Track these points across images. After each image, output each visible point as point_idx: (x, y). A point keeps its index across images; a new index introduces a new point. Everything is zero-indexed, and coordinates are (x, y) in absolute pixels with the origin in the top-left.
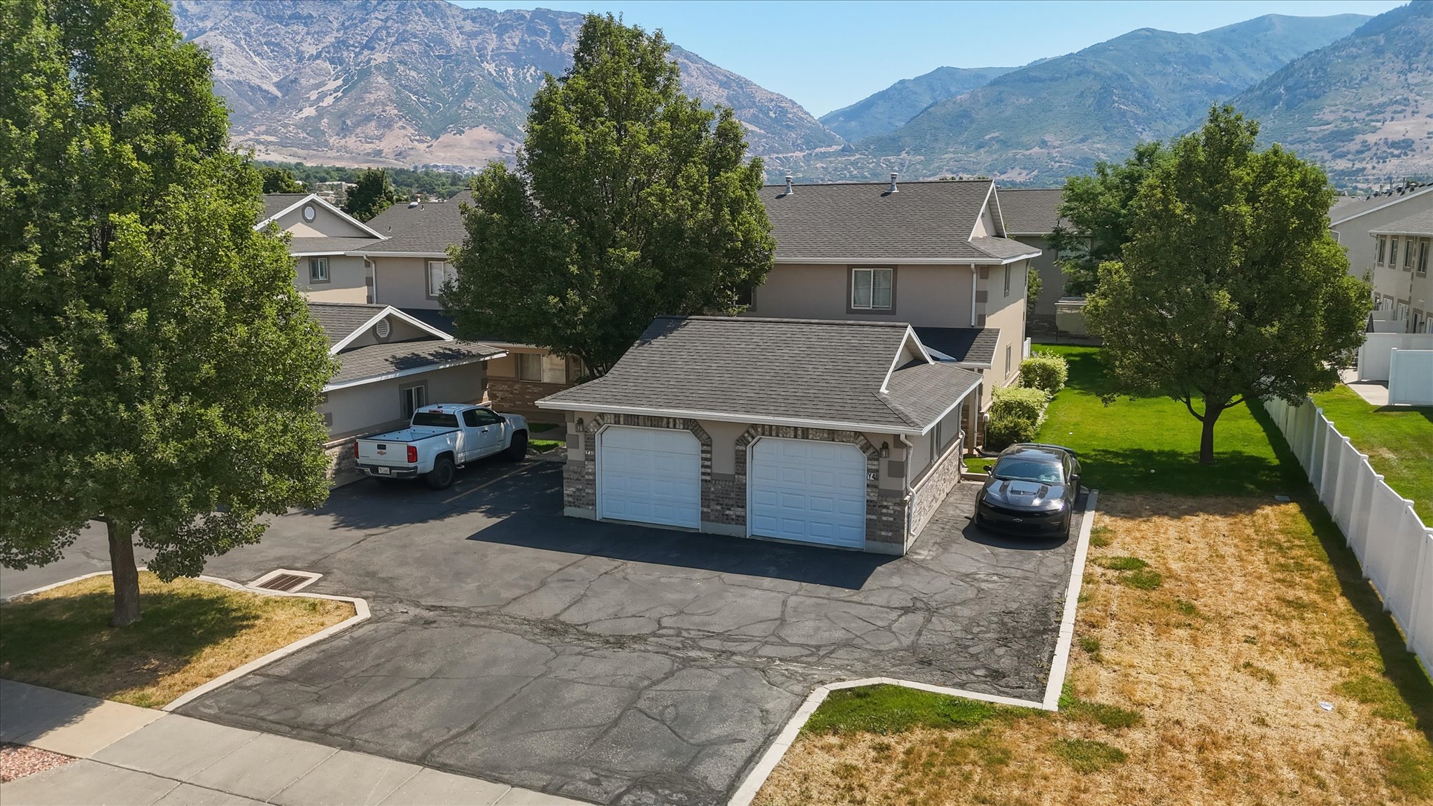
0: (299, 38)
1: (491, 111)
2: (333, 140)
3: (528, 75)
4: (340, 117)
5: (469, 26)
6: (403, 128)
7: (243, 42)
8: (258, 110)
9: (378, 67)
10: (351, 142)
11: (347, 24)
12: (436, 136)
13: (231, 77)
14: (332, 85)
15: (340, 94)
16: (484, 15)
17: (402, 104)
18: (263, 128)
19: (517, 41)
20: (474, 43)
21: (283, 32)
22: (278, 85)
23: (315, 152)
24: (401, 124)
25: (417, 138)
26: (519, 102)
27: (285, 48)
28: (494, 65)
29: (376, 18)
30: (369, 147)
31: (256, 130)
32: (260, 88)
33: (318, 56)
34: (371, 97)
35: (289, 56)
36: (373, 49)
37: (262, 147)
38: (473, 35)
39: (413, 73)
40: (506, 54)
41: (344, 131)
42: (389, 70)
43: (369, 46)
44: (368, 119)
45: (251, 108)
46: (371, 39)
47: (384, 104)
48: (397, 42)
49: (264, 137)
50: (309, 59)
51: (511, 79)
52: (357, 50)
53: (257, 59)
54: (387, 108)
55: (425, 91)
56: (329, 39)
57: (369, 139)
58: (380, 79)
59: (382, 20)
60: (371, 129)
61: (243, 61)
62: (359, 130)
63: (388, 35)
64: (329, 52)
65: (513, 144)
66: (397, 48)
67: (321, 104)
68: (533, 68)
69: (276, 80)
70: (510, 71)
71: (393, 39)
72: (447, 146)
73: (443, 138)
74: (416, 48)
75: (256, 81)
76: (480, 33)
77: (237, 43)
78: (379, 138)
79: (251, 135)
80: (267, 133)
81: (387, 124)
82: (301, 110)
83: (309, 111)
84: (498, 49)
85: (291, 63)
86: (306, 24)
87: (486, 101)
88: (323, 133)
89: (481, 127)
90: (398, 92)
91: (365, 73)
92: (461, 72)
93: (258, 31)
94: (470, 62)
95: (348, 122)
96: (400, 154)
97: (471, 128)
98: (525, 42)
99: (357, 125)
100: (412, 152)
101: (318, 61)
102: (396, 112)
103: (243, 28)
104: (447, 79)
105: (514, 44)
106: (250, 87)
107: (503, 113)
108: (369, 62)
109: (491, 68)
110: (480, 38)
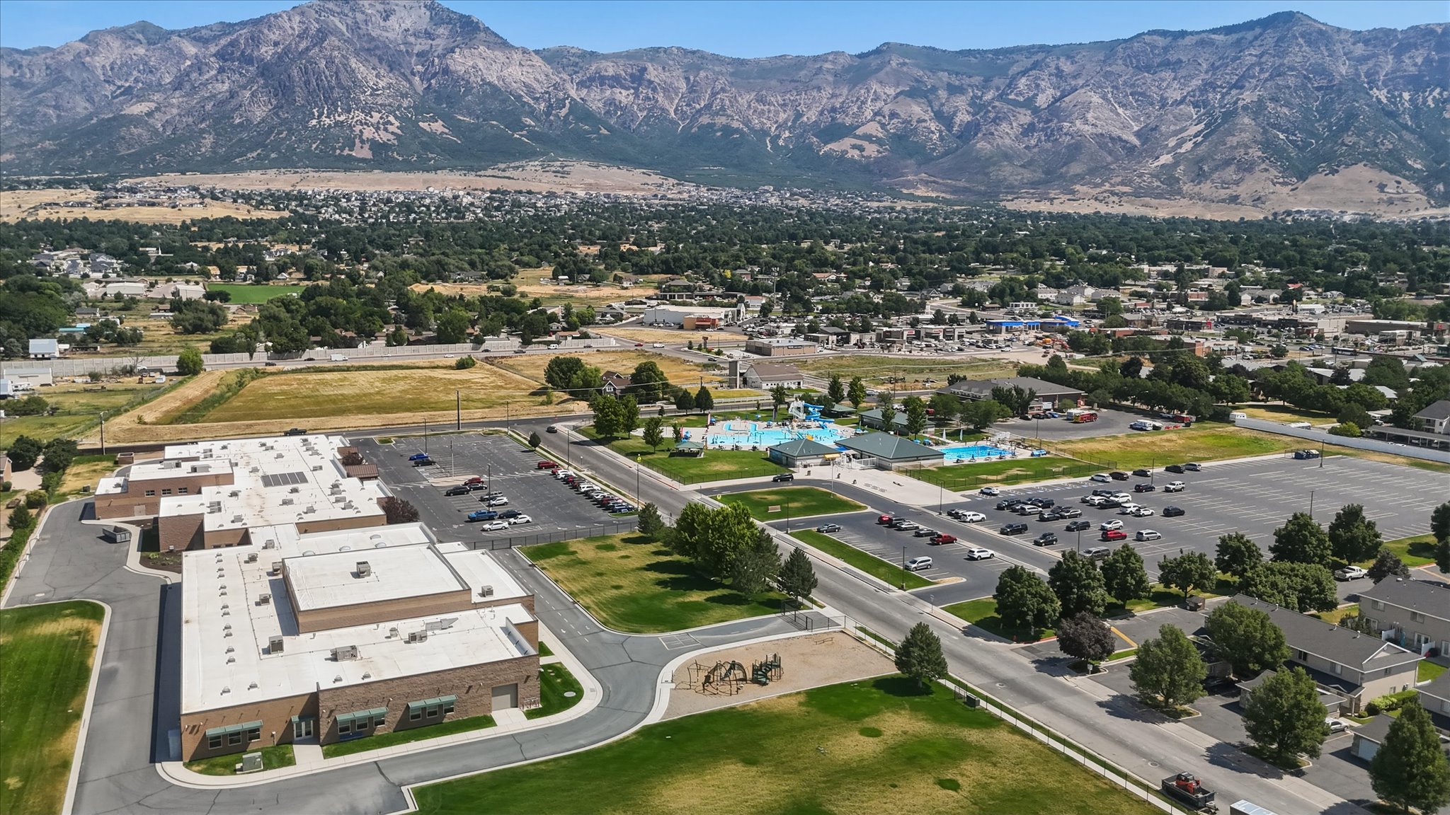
0: (1165, 84)
1: (1376, 145)
2: (1187, 188)
3: (1430, 99)
4: (1198, 162)
5: (1359, 49)
6: (1266, 170)
7: (1110, 95)
8: (1117, 160)
9: (1245, 108)
10: (1206, 188)
11: (1217, 64)
12: (1302, 177)
13: (1094, 131)
14: (1194, 130)
15: (1200, 139)
16: (1380, 35)
17: (1268, 145)
18: (1119, 179)
19: (1419, 60)
20: (1363, 69)
21: (1149, 81)
22: (1138, 134)
23: (1167, 201)
24: (1263, 166)
25: (1281, 180)
26: (1413, 132)
27: (1150, 96)
28: (1385, 91)
29: (1250, 55)
30: (1224, 193)
31: (1112, 181)
32: (1120, 139)
33: (1182, 101)
34: (1233, 141)
35: (1152, 104)
36: (1242, 87)
37: (1116, 199)
38: (1363, 60)
39: (1285, 110)
40: (1402, 77)
41: (1200, 176)
42: (1257, 109)
43: (1239, 86)
44: (1227, 163)
45: (1109, 159)
46: (1243, 77)
47: (1247, 147)
48: (1271, 78)
49: (1120, 187)
50: (1172, 105)
51: (1407, 105)
52: (1225, 90)
53: (1120, 111)
54: (1250, 151)
55: (1296, 128)
56: (1196, 83)
57: (1225, 184)
58: (1246, 120)
59: (1256, 56)
60: (1230, 173)
61: (1107, 114)
62: (1215, 176)
63: (1262, 71)
64: (1194, 96)
65: (1399, 182)
66: (1269, 84)
67: (1179, 151)
68: (1438, 90)
69: (1136, 129)
70: (1406, 96)
71: (1267, 75)
72: (1314, 188)
73: (1312, 180)
74: (1291, 81)
75: (1117, 132)
76: (1374, 55)
77: (1104, 97)
78: (1237, 183)
79: (1107, 186)
80: (1123, 183)
81: (1247, 167)
82: (1158, 158)
83: (1166, 159)
84: (1393, 72)
85: (1154, 111)
86: (1174, 70)
87: (1370, 134)
88: (1178, 180)
89: (1361, 165)
90: (1265, 132)
91: (1230, 115)
92: (1344, 103)
93: (1125, 83)
94: (1355, 91)
95: (1206, 168)
96: (1259, 199)
97: (1348, 166)
98: (1432, 61)
99: (1216, 169)
100: (1272, 196)
101: (1182, 106)
102: (1260, 153)
103: (1112, 82)
104: (1325, 112)
105: (1415, 65)
106: (1112, 138)
107: (1391, 147)
108: (1236, 103)
109: (1382, 95)
110: (1371, 63)
